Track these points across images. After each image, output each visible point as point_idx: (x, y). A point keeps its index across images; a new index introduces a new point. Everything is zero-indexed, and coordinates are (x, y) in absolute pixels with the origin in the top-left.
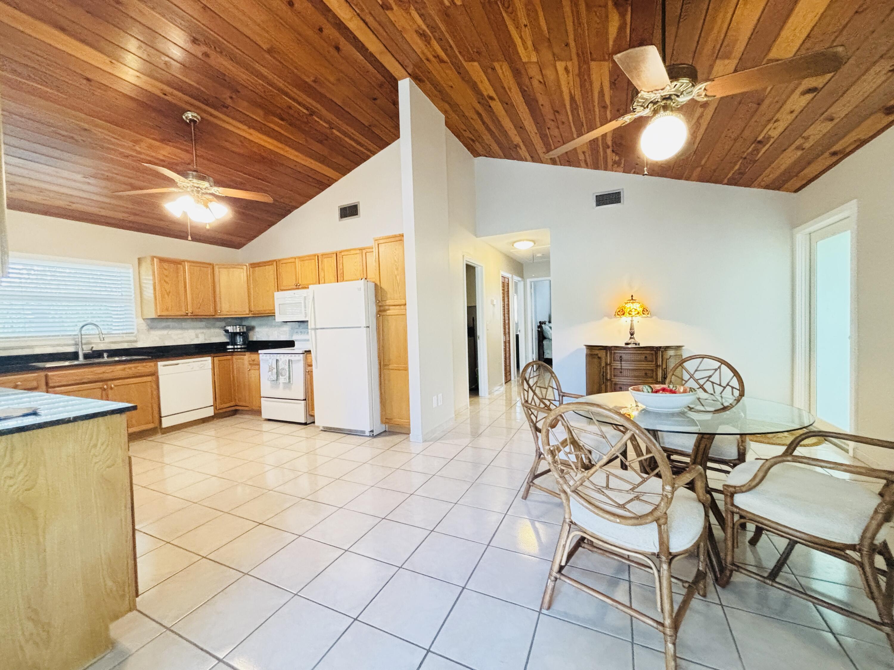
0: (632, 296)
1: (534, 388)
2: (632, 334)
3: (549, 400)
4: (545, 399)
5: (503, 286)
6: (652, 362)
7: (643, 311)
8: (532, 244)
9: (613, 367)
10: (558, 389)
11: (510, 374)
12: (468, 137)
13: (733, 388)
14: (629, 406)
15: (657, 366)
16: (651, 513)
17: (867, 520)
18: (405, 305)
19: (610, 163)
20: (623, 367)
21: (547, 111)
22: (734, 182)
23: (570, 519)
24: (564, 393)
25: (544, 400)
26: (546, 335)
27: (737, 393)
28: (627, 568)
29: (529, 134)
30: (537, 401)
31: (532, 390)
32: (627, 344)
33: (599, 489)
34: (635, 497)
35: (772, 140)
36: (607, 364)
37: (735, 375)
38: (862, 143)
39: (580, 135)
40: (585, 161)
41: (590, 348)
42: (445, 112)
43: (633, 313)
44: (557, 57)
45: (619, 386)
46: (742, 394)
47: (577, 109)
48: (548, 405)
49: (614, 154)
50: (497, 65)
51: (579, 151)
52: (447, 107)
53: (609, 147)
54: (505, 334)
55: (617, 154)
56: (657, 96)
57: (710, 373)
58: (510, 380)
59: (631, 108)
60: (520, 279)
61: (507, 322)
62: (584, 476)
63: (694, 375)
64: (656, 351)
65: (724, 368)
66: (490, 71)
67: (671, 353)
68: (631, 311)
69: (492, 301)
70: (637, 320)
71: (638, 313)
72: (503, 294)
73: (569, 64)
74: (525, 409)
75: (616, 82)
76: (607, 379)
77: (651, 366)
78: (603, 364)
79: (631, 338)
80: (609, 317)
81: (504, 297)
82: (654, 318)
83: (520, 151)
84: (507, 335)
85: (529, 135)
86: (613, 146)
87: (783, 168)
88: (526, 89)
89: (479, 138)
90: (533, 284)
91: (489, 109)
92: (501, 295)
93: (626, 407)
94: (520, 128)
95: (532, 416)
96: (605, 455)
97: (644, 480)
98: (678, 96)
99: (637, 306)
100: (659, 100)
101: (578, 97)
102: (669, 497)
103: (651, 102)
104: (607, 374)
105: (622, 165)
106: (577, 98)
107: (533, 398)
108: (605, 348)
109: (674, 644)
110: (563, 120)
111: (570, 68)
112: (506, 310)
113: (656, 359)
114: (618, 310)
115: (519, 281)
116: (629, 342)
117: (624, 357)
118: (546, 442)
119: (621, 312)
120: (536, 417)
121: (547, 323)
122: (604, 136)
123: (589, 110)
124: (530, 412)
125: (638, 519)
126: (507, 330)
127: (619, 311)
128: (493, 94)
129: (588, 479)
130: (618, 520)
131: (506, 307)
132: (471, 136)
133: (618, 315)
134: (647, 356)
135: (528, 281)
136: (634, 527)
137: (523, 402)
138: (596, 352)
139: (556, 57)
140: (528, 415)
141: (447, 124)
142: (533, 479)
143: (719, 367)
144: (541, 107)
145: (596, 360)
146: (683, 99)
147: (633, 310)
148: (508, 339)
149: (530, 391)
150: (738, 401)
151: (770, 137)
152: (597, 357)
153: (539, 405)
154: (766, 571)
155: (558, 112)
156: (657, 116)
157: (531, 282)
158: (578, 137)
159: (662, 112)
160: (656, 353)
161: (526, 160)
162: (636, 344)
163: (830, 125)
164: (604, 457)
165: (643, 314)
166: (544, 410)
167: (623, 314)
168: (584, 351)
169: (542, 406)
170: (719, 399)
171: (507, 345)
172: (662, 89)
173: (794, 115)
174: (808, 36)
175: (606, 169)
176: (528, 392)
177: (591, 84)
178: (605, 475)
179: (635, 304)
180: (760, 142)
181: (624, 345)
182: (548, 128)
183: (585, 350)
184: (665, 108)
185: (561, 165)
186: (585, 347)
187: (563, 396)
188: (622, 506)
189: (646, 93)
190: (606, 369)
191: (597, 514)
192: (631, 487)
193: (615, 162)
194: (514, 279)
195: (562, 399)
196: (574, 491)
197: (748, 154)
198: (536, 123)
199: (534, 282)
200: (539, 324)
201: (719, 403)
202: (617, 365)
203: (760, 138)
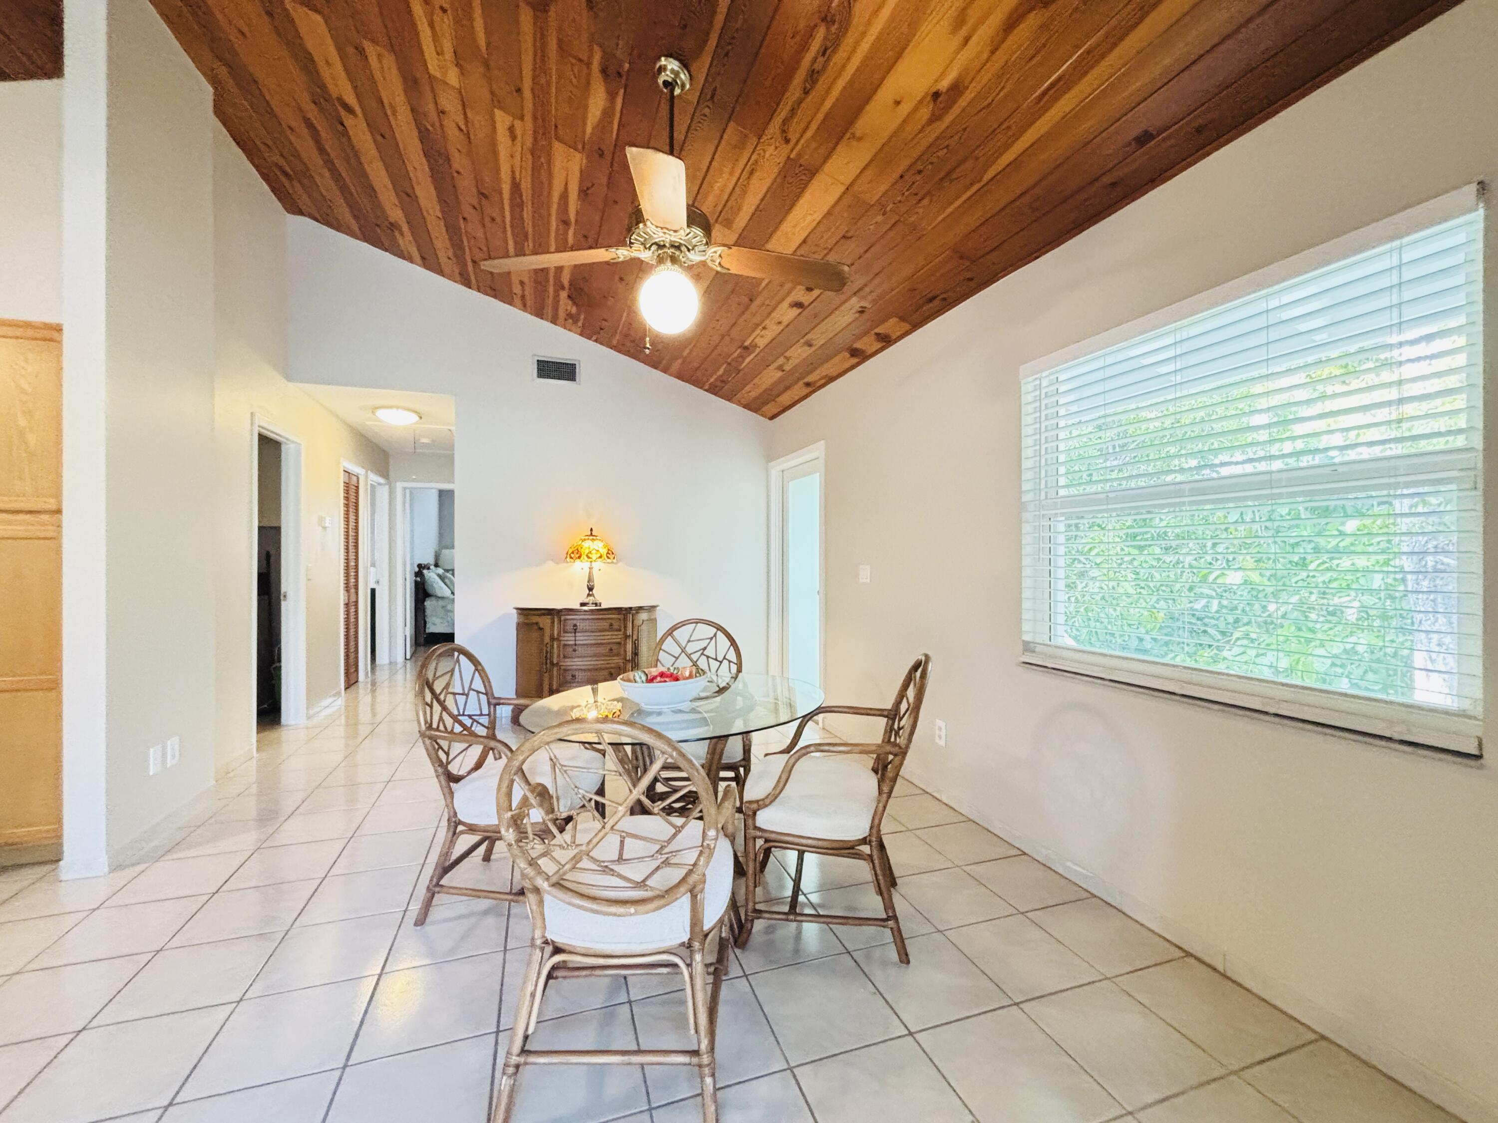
0: (591, 530)
1: (442, 697)
2: (591, 589)
3: (470, 716)
4: (463, 715)
5: (347, 491)
6: (620, 630)
7: (608, 553)
8: (415, 418)
9: (562, 643)
10: (486, 694)
11: (357, 670)
12: (276, 165)
13: (730, 662)
14: (584, 703)
15: (626, 637)
16: (683, 880)
17: (874, 805)
18: (59, 511)
19: (562, 314)
20: (577, 642)
21: (466, 185)
22: (714, 390)
23: (544, 937)
24: (500, 698)
25: (460, 718)
26: (430, 591)
27: (734, 668)
28: (623, 980)
29: (425, 214)
30: (449, 721)
31: (438, 701)
32: (583, 604)
33: (606, 867)
34: (663, 863)
35: (758, 350)
36: (552, 639)
37: (732, 645)
38: (831, 379)
39: (520, 253)
40: (523, 297)
41: (524, 612)
42: (214, 81)
43: (594, 556)
44: (499, 102)
45: (570, 673)
46: (739, 670)
47: (521, 205)
48: (469, 725)
49: (570, 302)
50: (371, 50)
51: (515, 280)
52: (223, 71)
53: (563, 288)
54: (347, 588)
55: (575, 303)
56: (667, 238)
57: (704, 644)
58: (357, 681)
59: (628, 240)
60: (382, 480)
61: (352, 564)
62: (581, 851)
63: (687, 649)
64: (625, 614)
65: (720, 635)
66: (351, 50)
67: (643, 616)
68: (590, 552)
69: (321, 520)
70: (598, 565)
71: (601, 557)
72: (347, 506)
73: (518, 124)
74: (428, 742)
75: (589, 192)
76: (552, 664)
77: (617, 637)
78: (547, 639)
79: (589, 595)
80: (557, 561)
81: (347, 513)
82: (620, 564)
83: (401, 241)
84: (353, 591)
85: (424, 218)
86: (570, 289)
87: (764, 387)
88: (430, 128)
89: (304, 175)
90: (408, 491)
91: (340, 128)
92: (342, 509)
93: (579, 706)
94: (407, 196)
95: (441, 753)
96: (621, 805)
97: (678, 830)
98: (689, 250)
99: (598, 546)
100: (667, 245)
101: (526, 186)
102: (712, 846)
103: (655, 243)
104: (552, 657)
105: (580, 324)
106: (523, 186)
107: (441, 719)
108: (550, 612)
109: (713, 1075)
110: (494, 215)
111: (518, 132)
112: (351, 540)
113: (625, 627)
114: (570, 551)
115: (380, 484)
116: (586, 601)
117: (581, 625)
118: (506, 804)
119: (576, 554)
120: (447, 754)
121: (432, 567)
122: (559, 269)
123: (540, 217)
124: (437, 746)
125: (663, 897)
126: (352, 581)
127: (573, 553)
128: (351, 100)
129: (588, 855)
130: (632, 910)
131: (351, 533)
132: (282, 162)
133: (571, 558)
134: (613, 622)
135: (399, 486)
136: (656, 913)
137: (423, 727)
138: (535, 619)
139: (497, 101)
140: (433, 752)
141: (219, 111)
142: (441, 877)
143: (715, 635)
144: (455, 175)
145: (535, 635)
146: (695, 257)
147: (594, 552)
148: (353, 599)
149: (435, 704)
150: (735, 678)
151: (756, 346)
152: (536, 627)
153: (453, 728)
154: (782, 903)
155: (486, 197)
156: (662, 267)
157: (405, 489)
158: (517, 255)
159: (669, 263)
160: (625, 620)
161: (411, 260)
162: (596, 604)
163: (808, 351)
164: (620, 808)
165: (608, 558)
166: (462, 738)
167: (579, 557)
168: (514, 618)
169: (458, 729)
170: (715, 678)
171: (352, 610)
172: (675, 231)
173: (781, 327)
174: (804, 241)
175: (554, 321)
176: (431, 707)
177: (550, 174)
178: (619, 839)
179: (595, 542)
180: (746, 348)
181: (578, 607)
182: (464, 219)
183: (515, 616)
184: (674, 260)
185: (479, 291)
186: (515, 611)
187: (495, 705)
188: (641, 885)
189: (654, 227)
190: (552, 647)
191: (597, 912)
192: (658, 847)
193: (570, 315)
194: (368, 479)
195: (495, 710)
196: (558, 885)
197: (733, 360)
198: (442, 201)
199: (412, 490)
200: (417, 569)
201: (715, 685)
202: (569, 639)
203: (747, 344)
